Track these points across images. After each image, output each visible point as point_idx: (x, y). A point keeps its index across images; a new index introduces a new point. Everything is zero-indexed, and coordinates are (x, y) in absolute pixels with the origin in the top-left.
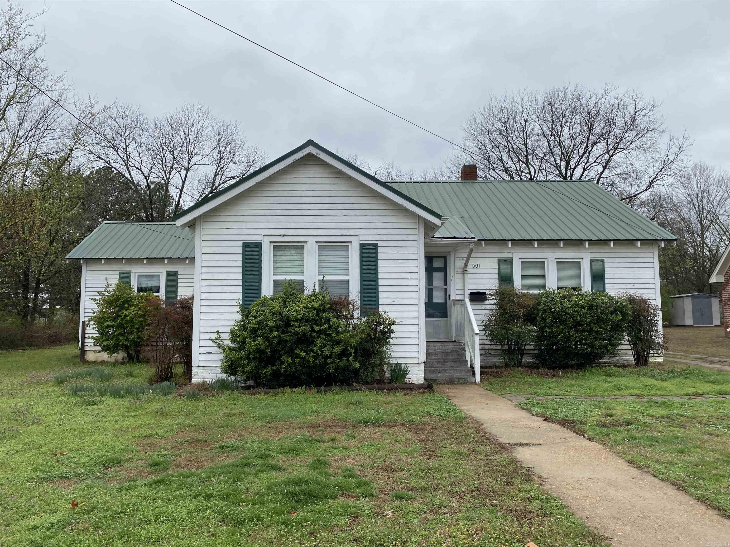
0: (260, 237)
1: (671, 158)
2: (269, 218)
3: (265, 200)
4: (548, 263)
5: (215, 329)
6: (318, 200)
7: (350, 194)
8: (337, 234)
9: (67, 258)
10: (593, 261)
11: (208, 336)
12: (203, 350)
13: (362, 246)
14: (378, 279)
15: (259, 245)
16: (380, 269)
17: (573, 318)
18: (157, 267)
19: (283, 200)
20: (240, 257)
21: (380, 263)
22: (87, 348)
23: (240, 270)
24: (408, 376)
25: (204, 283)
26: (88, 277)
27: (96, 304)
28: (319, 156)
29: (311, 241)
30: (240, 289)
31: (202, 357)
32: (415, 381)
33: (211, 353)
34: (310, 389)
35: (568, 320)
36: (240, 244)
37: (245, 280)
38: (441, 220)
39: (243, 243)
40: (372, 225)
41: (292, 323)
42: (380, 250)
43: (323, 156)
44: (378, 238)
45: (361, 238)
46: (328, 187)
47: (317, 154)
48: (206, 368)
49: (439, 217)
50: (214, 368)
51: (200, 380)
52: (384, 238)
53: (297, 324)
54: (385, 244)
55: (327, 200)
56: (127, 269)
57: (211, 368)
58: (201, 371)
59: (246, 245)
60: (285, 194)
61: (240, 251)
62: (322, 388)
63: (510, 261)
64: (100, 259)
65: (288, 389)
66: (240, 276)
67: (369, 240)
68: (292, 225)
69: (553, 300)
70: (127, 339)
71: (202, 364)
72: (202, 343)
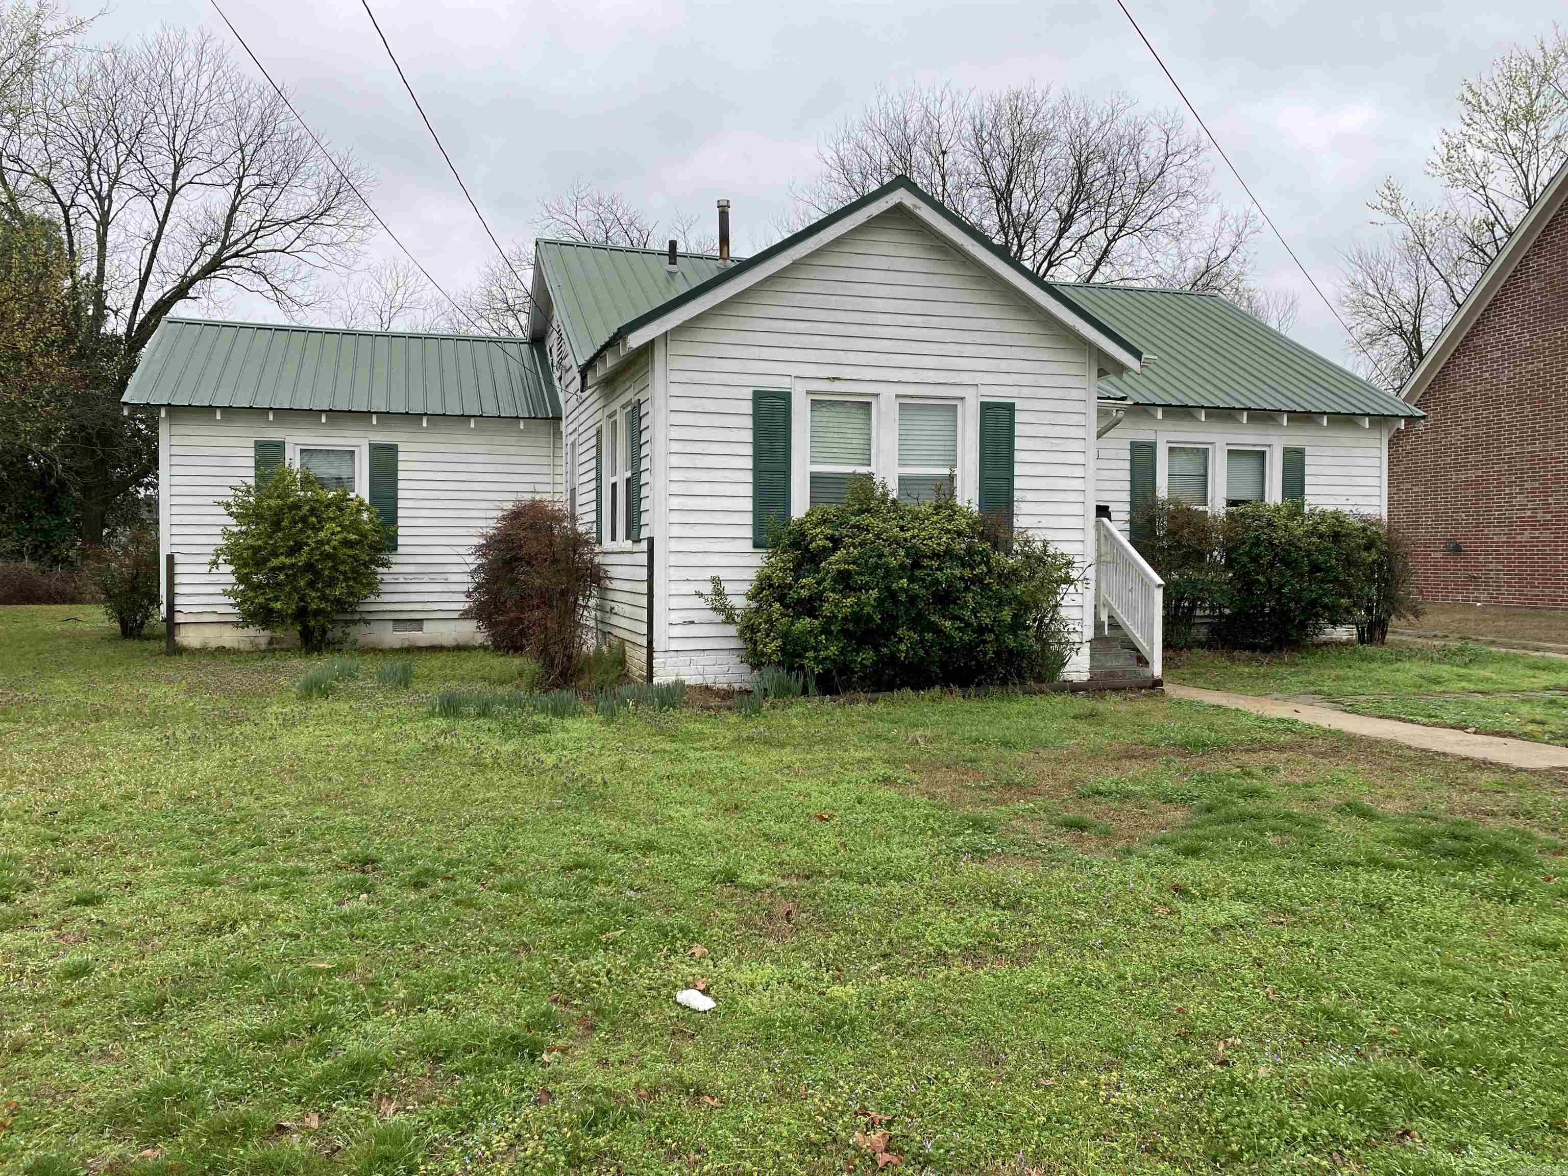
0: (788, 379)
1: (1223, 254)
2: (806, 340)
3: (798, 299)
4: (1214, 452)
5: (709, 574)
6: (902, 306)
7: (967, 296)
8: (937, 381)
9: (125, 404)
10: (1287, 451)
11: (691, 588)
12: (675, 617)
13: (985, 407)
14: (1013, 476)
15: (786, 397)
16: (1018, 456)
17: (1308, 556)
18: (346, 433)
19: (833, 302)
20: (748, 422)
21: (1018, 443)
22: (179, 618)
23: (749, 450)
24: (1067, 668)
25: (676, 475)
26: (175, 450)
27: (230, 515)
28: (918, 212)
29: (888, 393)
30: (748, 490)
31: (677, 631)
32: (1075, 677)
33: (693, 622)
34: (951, 693)
35: (1300, 559)
36: (748, 393)
37: (757, 471)
38: (1140, 359)
39: (755, 392)
40: (1004, 365)
41: (926, 562)
42: (1018, 417)
43: (926, 213)
44: (1014, 391)
45: (984, 390)
46: (921, 280)
47: (915, 206)
48: (681, 654)
49: (1137, 354)
50: (698, 653)
51: (672, 679)
52: (1025, 392)
53: (936, 564)
54: (1029, 405)
55: (919, 307)
56: (273, 434)
57: (693, 654)
58: (672, 659)
59: (759, 397)
60: (839, 288)
61: (748, 408)
62: (972, 690)
63: (1151, 447)
64: (211, 409)
65: (908, 692)
66: (749, 463)
67: (999, 395)
68: (852, 358)
69: (1270, 524)
70: (324, 598)
71: (675, 645)
72: (674, 603)
